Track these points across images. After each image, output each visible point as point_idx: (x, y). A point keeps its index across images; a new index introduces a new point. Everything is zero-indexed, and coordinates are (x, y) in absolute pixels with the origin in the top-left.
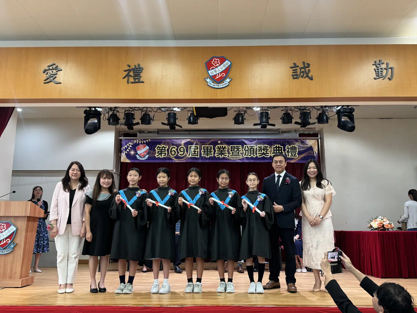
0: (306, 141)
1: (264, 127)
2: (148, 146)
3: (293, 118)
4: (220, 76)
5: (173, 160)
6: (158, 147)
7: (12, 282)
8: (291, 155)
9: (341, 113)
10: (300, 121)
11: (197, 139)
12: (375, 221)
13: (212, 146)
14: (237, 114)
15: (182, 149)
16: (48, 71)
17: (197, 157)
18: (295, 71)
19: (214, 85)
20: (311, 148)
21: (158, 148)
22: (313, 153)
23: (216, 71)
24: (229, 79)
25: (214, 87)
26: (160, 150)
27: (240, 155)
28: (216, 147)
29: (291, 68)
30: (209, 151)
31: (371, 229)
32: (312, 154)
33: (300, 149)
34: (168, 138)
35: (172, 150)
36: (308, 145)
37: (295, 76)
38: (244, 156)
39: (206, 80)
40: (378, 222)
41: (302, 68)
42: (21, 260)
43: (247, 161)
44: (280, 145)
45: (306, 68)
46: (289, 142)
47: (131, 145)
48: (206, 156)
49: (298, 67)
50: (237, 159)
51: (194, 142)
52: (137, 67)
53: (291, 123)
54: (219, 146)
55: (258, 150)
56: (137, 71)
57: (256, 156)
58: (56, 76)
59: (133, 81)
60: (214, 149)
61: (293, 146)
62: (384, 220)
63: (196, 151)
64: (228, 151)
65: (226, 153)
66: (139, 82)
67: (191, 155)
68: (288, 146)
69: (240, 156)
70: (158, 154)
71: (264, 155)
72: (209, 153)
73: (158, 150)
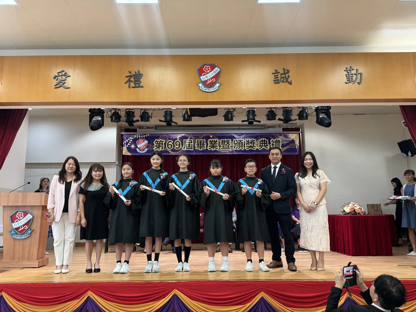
0: (288, 135)
1: (251, 123)
2: (147, 140)
3: (277, 115)
4: (210, 81)
5: (169, 152)
6: (156, 141)
7: (31, 263)
9: (319, 111)
10: (282, 118)
11: (192, 134)
12: (347, 206)
13: (205, 140)
14: (226, 112)
15: (178, 143)
16: (58, 77)
17: (191, 150)
18: (276, 77)
19: (205, 90)
20: (293, 141)
22: (295, 145)
23: (207, 77)
24: (219, 84)
25: (205, 91)
26: (158, 144)
27: (230, 148)
28: (208, 141)
29: (272, 73)
30: (202, 145)
31: (344, 213)
32: (294, 147)
33: (284, 142)
34: (165, 133)
35: (169, 144)
36: (290, 138)
37: (277, 81)
38: (234, 149)
39: (199, 84)
40: (350, 207)
41: (282, 74)
42: (38, 243)
43: (236, 153)
44: (265, 139)
45: (286, 73)
46: (273, 136)
47: (132, 140)
48: (199, 149)
49: (279, 73)
50: (227, 151)
51: (189, 137)
52: (137, 73)
53: (275, 120)
54: (211, 140)
55: (246, 143)
56: (137, 77)
57: (244, 149)
58: (65, 81)
59: (134, 86)
60: (207, 143)
61: (277, 140)
62: (355, 205)
63: (190, 145)
64: (219, 144)
65: (217, 147)
66: (139, 87)
67: (187, 148)
68: (272, 140)
69: (230, 149)
70: (157, 148)
71: (251, 148)
72: (202, 146)
73: (156, 144)
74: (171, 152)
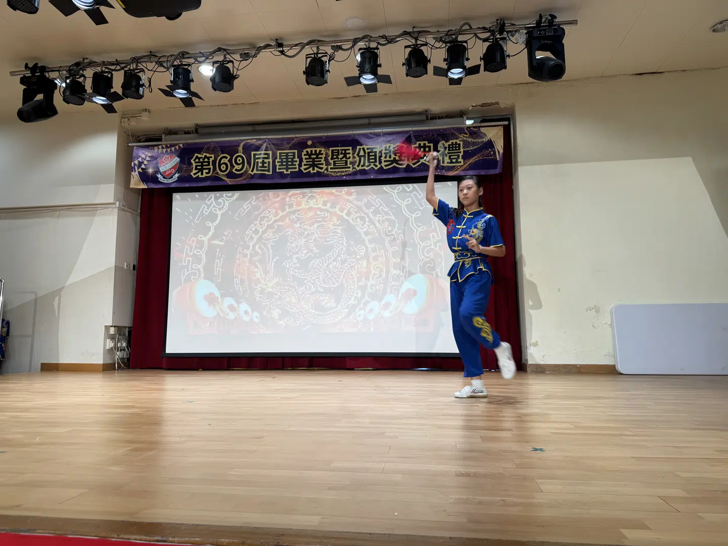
2: (179, 157)
5: (222, 180)
6: (197, 156)
8: (449, 161)
11: (268, 138)
13: (296, 151)
15: (239, 160)
17: (267, 173)
20: (490, 144)
21: (197, 160)
22: (495, 153)
26: (200, 164)
27: (349, 165)
28: (303, 154)
30: (290, 162)
32: (490, 156)
33: (468, 147)
34: (213, 140)
35: (222, 162)
38: (357, 167)
43: (362, 177)
44: (426, 142)
46: (445, 134)
47: (149, 157)
48: (285, 171)
50: (343, 173)
51: (262, 145)
53: (427, 74)
54: (309, 150)
55: (385, 153)
57: (379, 166)
60: (300, 157)
61: (452, 143)
63: (266, 163)
64: (326, 159)
65: (322, 164)
67: (257, 171)
68: (443, 144)
69: (349, 168)
70: (197, 171)
71: (395, 164)
72: (290, 165)
73: (195, 163)
74: (226, 179)
